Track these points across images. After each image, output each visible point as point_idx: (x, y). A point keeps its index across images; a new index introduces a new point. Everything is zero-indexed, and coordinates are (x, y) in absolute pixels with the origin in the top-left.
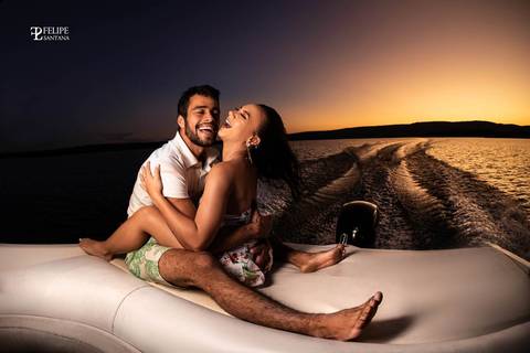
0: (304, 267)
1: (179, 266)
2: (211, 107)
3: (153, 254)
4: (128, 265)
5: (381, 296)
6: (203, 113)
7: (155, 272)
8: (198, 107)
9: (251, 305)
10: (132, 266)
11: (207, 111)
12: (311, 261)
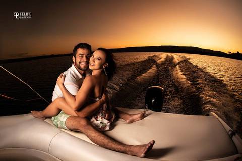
0: (128, 121)
1: (73, 124)
2: (86, 54)
3: (63, 118)
4: (53, 122)
5: (154, 142)
6: (82, 57)
7: (64, 126)
8: (80, 54)
9: (103, 141)
10: (54, 123)
11: (84, 56)
12: (131, 118)
